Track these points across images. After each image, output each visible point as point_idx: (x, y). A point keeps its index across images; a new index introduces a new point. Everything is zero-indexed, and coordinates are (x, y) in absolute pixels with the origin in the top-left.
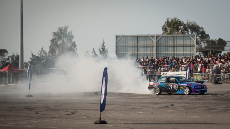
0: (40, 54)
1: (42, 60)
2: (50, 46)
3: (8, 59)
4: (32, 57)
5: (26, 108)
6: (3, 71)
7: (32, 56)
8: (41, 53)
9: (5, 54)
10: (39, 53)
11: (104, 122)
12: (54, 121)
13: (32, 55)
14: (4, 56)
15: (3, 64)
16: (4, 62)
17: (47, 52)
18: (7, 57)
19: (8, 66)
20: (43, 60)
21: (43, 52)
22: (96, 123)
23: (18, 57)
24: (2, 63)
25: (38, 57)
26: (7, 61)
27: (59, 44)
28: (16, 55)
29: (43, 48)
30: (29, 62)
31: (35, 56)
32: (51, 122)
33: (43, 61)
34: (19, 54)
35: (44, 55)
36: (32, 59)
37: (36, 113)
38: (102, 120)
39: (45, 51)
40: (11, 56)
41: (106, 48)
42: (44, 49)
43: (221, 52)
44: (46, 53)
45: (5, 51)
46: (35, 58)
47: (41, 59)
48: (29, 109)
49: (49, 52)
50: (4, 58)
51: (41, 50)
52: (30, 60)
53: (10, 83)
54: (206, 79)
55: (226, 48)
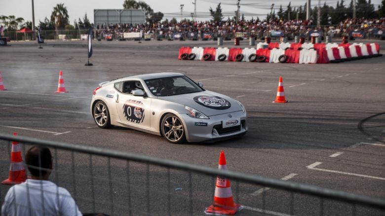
0: (45, 21)
1: (46, 25)
2: (51, 16)
3: (25, 24)
5: (40, 56)
6: (22, 32)
9: (22, 21)
11: (91, 65)
13: (40, 22)
16: (22, 26)
19: (25, 28)
22: (86, 65)
23: (31, 23)
25: (44, 24)
26: (24, 26)
27: (58, 15)
28: (29, 21)
34: (32, 21)
35: (47, 22)
37: (46, 59)
38: (90, 63)
39: (48, 19)
41: (87, 18)
43: (160, 20)
44: (49, 21)
45: (22, 19)
46: (42, 24)
48: (42, 56)
49: (51, 20)
50: (22, 23)
51: (45, 18)
52: (39, 25)
53: (27, 39)
54: (152, 37)
55: (163, 18)
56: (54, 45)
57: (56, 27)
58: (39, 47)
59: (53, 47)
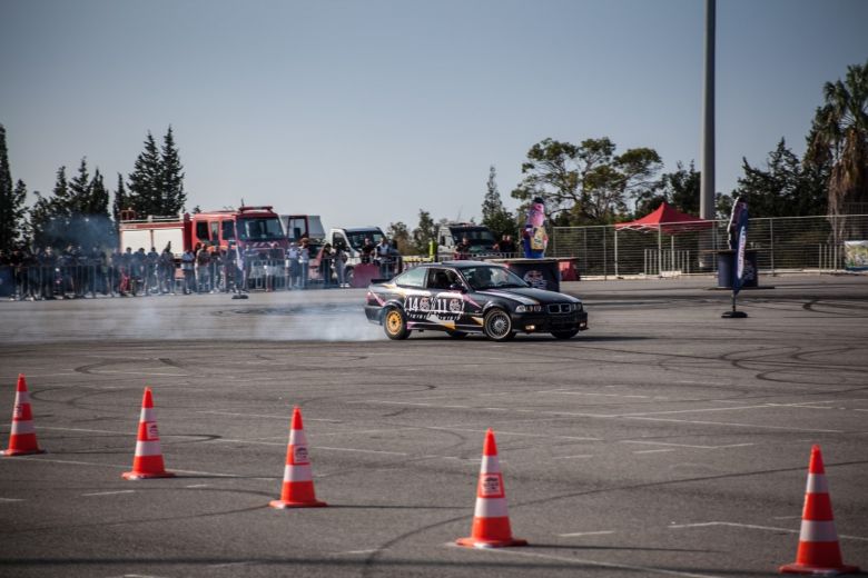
0: (775, 165)
1: (781, 187)
2: (809, 135)
3: (661, 185)
4: (744, 176)
5: (722, 358)
6: (644, 226)
7: (744, 170)
8: (777, 161)
9: (653, 165)
10: (771, 160)
12: (825, 405)
13: (747, 168)
14: (648, 173)
15: (644, 202)
16: (646, 194)
17: (801, 158)
18: (657, 178)
19: (662, 208)
20: (785, 185)
21: (783, 157)
23: (695, 178)
24: (640, 198)
25: (765, 176)
26: (659, 192)
27: (846, 127)
28: (687, 169)
29: (782, 143)
30: (735, 194)
31: (757, 172)
32: (813, 410)
33: (783, 191)
35: (787, 168)
36: (744, 182)
37: (759, 377)
39: (792, 152)
40: (671, 176)
42: (787, 147)
44: (796, 161)
45: (652, 156)
46: (755, 179)
47: (778, 181)
48: (735, 363)
49: (806, 158)
50: (646, 180)
51: (775, 149)
52: (738, 187)
53: (667, 268)
56: (811, 299)
57: (832, 199)
58: (729, 308)
59: (807, 307)
